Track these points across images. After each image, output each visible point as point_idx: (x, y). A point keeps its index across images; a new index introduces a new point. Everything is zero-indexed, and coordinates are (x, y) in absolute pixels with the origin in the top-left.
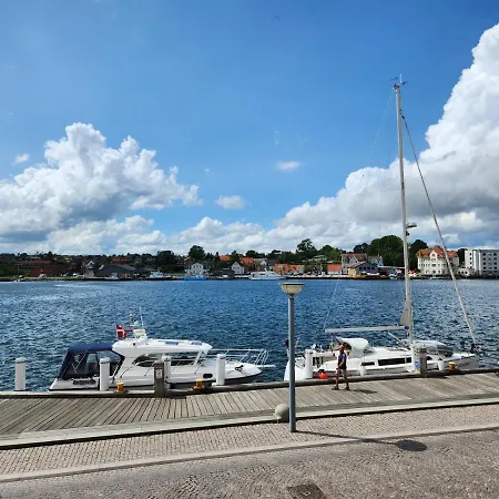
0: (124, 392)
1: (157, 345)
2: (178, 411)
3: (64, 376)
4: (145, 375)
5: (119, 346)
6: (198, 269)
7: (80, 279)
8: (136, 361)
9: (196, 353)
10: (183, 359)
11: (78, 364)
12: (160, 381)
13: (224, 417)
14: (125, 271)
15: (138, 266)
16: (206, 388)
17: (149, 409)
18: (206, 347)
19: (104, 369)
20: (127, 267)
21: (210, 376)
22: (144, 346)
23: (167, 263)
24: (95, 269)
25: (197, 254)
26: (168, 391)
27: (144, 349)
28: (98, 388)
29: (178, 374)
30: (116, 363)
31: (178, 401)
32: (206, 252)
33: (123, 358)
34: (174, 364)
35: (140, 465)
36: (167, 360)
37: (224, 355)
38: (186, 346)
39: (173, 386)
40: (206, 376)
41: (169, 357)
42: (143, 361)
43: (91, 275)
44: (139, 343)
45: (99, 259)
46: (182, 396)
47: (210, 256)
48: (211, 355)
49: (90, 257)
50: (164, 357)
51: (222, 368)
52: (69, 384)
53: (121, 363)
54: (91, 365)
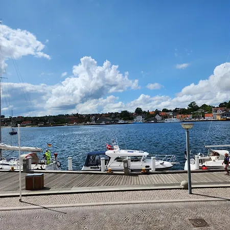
0: (111, 172)
1: (124, 153)
2: (135, 181)
3: (87, 165)
4: (120, 166)
5: (108, 153)
6: (140, 119)
7: (89, 124)
8: (115, 159)
9: (142, 156)
10: (136, 159)
11: (92, 160)
12: (127, 168)
13: (156, 185)
14: (109, 120)
15: (113, 118)
16: (147, 172)
17: (122, 180)
18: (146, 154)
19: (103, 162)
20: (108, 118)
21: (148, 167)
22: (118, 153)
23: (126, 116)
24: (96, 120)
25: (139, 111)
26: (130, 173)
27: (119, 154)
28: (101, 170)
29: (134, 165)
30: (107, 160)
31: (135, 177)
32: (143, 111)
33: (110, 158)
34: (132, 161)
36: (129, 159)
37: (155, 157)
38: (136, 153)
39: (132, 171)
40: (147, 167)
42: (118, 159)
43: (94, 123)
45: (97, 115)
46: (136, 175)
47: (145, 112)
48: (149, 157)
49: (93, 115)
50: (127, 158)
51: (154, 163)
52: (89, 168)
53: (109, 160)
54: (97, 160)
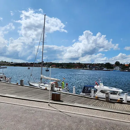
0: (98, 99)
1: (106, 88)
2: (113, 107)
3: (83, 92)
4: (103, 95)
5: (96, 87)
6: (118, 68)
7: (86, 69)
8: (100, 91)
9: (118, 92)
10: (114, 93)
11: (86, 90)
12: (107, 98)
13: (127, 111)
14: (97, 68)
15: (100, 67)
16: (121, 102)
17: (104, 104)
18: (121, 91)
19: (93, 92)
20: (97, 67)
21: (122, 99)
22: (102, 88)
23: (108, 66)
25: (117, 64)
26: (109, 101)
28: (91, 96)
29: (112, 96)
31: (113, 104)
32: (120, 63)
33: (97, 90)
34: (111, 94)
35: (102, 118)
36: (109, 92)
37: (127, 94)
38: (114, 89)
39: (111, 100)
41: (110, 92)
42: (102, 92)
43: (88, 68)
44: (101, 87)
45: (90, 65)
46: (114, 103)
47: (122, 64)
48: (123, 93)
49: (88, 64)
50: (108, 92)
51: (126, 98)
52: (84, 94)
53: (97, 91)
54: (89, 90)
